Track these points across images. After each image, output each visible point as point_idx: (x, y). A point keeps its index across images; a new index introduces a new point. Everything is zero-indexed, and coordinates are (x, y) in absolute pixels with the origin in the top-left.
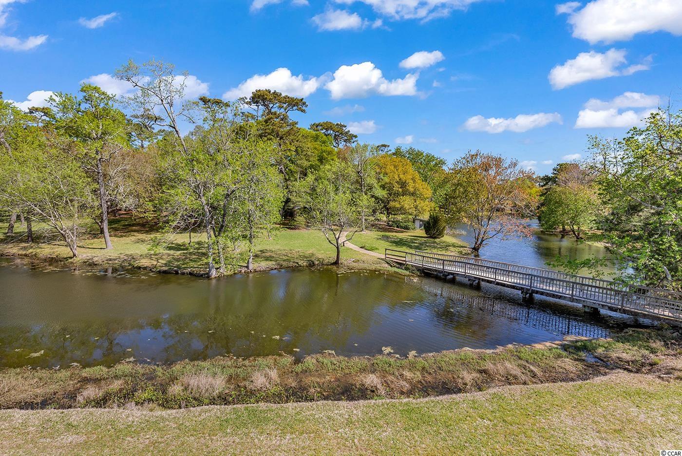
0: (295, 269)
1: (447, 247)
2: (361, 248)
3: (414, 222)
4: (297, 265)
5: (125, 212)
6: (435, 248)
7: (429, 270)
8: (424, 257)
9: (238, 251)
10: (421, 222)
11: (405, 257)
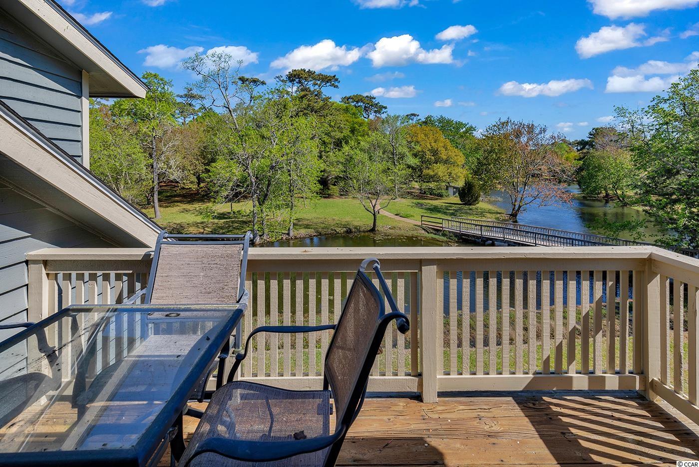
1: (482, 213)
2: (396, 215)
3: (447, 189)
4: (335, 232)
5: (165, 184)
6: (470, 214)
7: (467, 236)
8: (461, 222)
10: (455, 190)
11: (442, 224)
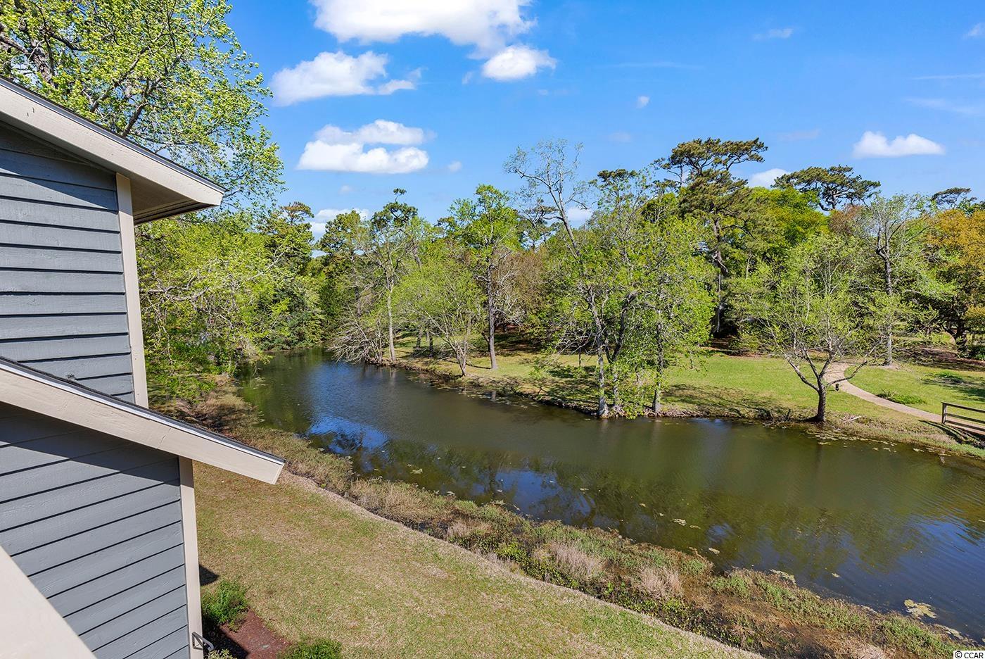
0: (734, 421)
2: (880, 396)
4: (738, 415)
5: (513, 327)
9: (640, 384)
